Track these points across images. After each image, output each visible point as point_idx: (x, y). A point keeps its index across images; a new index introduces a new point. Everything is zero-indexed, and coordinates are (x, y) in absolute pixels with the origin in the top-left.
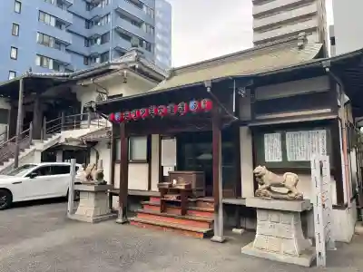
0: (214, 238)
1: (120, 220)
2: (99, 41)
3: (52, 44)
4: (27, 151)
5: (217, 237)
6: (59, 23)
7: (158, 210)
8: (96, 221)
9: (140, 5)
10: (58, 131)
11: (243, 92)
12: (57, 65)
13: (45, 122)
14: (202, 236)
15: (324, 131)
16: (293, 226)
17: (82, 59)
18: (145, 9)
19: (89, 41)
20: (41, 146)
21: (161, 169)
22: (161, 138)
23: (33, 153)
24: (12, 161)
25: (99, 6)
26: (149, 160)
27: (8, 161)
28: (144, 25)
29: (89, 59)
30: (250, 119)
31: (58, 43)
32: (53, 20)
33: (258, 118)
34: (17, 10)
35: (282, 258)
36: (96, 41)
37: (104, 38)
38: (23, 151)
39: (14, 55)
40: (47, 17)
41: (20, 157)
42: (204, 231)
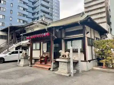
1: (30, 66)
2: (36, 14)
3: (22, 16)
4: (11, 47)
5: (51, 70)
6: (24, 9)
7: (39, 63)
8: (24, 66)
9: (48, 2)
10: (20, 41)
11: (58, 31)
12: (24, 21)
13: (16, 39)
14: (48, 69)
15: (81, 40)
16: (67, 66)
17: (31, 19)
18: (50, 3)
19: (33, 14)
20: (15, 46)
21: (43, 51)
22: (43, 43)
23: (13, 48)
24: (7, 50)
25: (36, 3)
26: (40, 49)
27: (5, 50)
28: (50, 8)
29: (33, 19)
30: (64, 37)
31: (24, 15)
32: (22, 8)
33: (66, 37)
34: (12, 6)
35: (63, 74)
36: (35, 14)
37: (38, 13)
38: (10, 47)
39: (11, 19)
40: (21, 8)
41: (9, 49)
42: (48, 68)
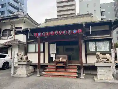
0: (81, 78)
1: (38, 75)
8: (28, 77)
14: (76, 77)
15: (108, 42)
21: (49, 55)
26: (44, 52)
